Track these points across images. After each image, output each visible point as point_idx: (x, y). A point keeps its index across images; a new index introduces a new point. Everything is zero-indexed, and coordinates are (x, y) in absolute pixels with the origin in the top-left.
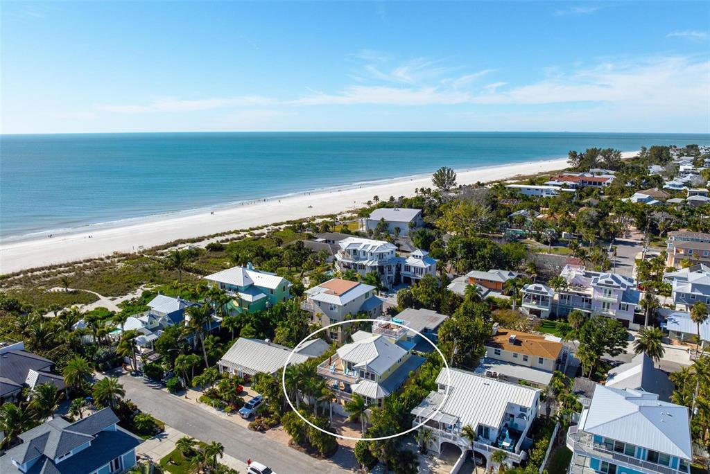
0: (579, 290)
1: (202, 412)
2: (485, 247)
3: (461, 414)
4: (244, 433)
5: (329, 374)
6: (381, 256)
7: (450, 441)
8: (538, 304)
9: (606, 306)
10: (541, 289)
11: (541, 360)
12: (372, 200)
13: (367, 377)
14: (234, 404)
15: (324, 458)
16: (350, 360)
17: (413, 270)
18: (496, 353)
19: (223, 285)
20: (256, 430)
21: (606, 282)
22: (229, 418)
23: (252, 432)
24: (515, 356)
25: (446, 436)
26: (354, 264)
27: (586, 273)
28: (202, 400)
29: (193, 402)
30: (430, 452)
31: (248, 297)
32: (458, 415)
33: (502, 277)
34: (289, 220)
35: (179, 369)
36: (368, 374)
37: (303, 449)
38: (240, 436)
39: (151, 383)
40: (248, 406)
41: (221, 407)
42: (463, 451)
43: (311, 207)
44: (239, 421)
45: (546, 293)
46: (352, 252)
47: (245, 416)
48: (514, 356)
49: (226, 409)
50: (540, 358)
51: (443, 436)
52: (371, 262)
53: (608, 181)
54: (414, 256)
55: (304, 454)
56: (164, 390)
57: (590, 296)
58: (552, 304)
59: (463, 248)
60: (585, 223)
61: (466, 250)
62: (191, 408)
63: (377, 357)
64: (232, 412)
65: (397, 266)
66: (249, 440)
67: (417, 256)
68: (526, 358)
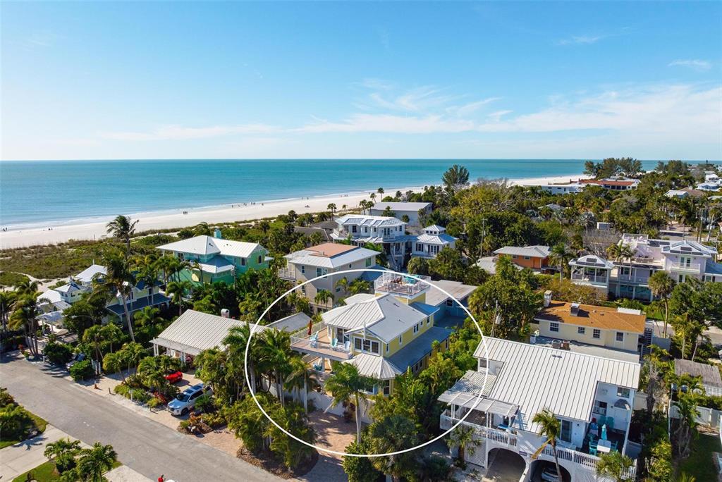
0: (645, 261)
1: (114, 407)
2: (515, 221)
3: (522, 400)
4: (170, 436)
5: (308, 347)
6: (387, 231)
7: (506, 446)
8: (591, 279)
10: (595, 260)
11: (620, 336)
13: (366, 349)
14: (162, 395)
15: (293, 476)
16: (341, 325)
17: (426, 248)
18: (552, 329)
19: (181, 255)
20: (189, 431)
21: (682, 248)
22: (153, 416)
23: (183, 436)
24: (581, 330)
25: (498, 438)
27: (651, 242)
28: (117, 391)
29: (104, 393)
30: (471, 467)
31: (210, 269)
32: (516, 403)
33: (541, 252)
35: (91, 348)
36: (367, 342)
37: (259, 461)
38: (161, 441)
39: (52, 369)
40: (182, 398)
41: (142, 401)
42: (528, 463)
44: (167, 419)
45: (604, 265)
46: (351, 229)
47: (175, 412)
48: (579, 332)
49: (150, 402)
50: (618, 333)
51: (492, 437)
52: (374, 240)
53: (633, 185)
54: (427, 232)
55: (259, 469)
56: (67, 378)
57: (661, 267)
58: (610, 281)
59: (488, 223)
60: (623, 212)
61: (491, 226)
62: (99, 402)
63: (383, 319)
64: (160, 406)
65: (407, 244)
66: (174, 447)
67: (431, 232)
68: (597, 334)
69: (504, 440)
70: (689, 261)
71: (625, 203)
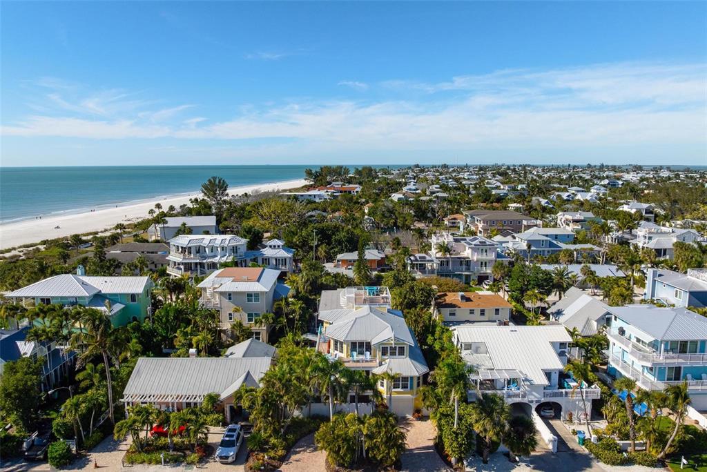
0: (456, 255)
6: (234, 249)
7: (519, 400)
9: (484, 265)
12: (153, 208)
13: (393, 354)
16: (359, 339)
17: (273, 261)
18: (451, 314)
19: (45, 300)
21: (480, 242)
24: (472, 312)
25: (513, 396)
26: (200, 263)
27: (454, 239)
28: (130, 461)
29: (113, 469)
33: (376, 255)
34: (45, 239)
36: (394, 348)
42: (534, 407)
43: (58, 227)
46: (193, 250)
47: (230, 460)
48: (470, 313)
49: (188, 460)
50: (496, 310)
52: (224, 259)
53: (357, 190)
54: (271, 246)
57: (468, 258)
64: (203, 461)
65: (254, 260)
67: (275, 246)
68: (482, 312)
69: (517, 396)
70: (486, 251)
71: (383, 208)
